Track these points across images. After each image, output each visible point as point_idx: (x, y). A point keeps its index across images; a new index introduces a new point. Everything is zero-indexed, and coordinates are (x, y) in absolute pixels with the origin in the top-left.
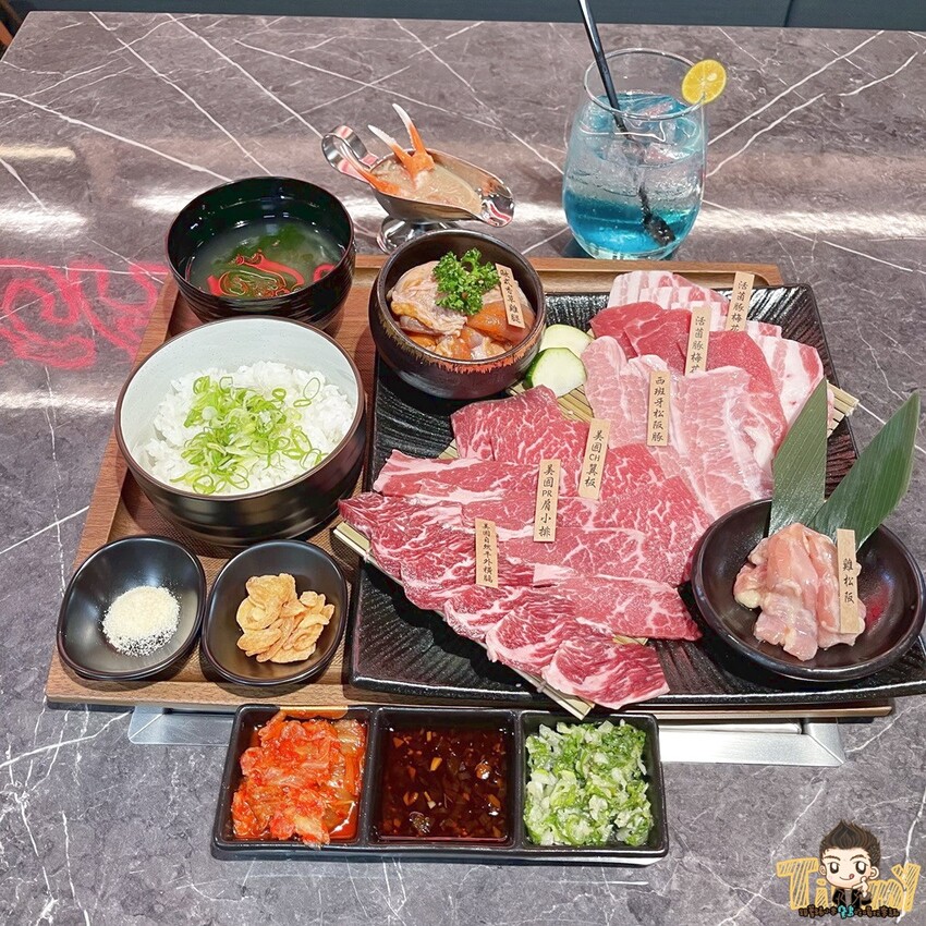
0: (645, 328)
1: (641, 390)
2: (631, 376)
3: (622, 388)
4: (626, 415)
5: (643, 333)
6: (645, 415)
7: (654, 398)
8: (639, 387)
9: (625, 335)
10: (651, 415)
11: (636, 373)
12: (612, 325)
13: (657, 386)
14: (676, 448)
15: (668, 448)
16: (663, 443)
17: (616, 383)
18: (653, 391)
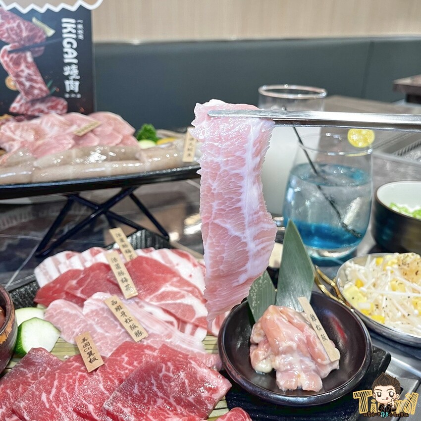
0: (80, 283)
1: (105, 315)
2: (92, 312)
3: (90, 322)
4: (107, 334)
5: (81, 286)
6: (119, 328)
7: (118, 314)
8: (102, 314)
9: (67, 293)
10: (124, 324)
11: (94, 308)
12: (53, 294)
13: (115, 306)
14: (155, 332)
15: (150, 336)
16: (145, 335)
17: (84, 321)
18: (114, 311)
